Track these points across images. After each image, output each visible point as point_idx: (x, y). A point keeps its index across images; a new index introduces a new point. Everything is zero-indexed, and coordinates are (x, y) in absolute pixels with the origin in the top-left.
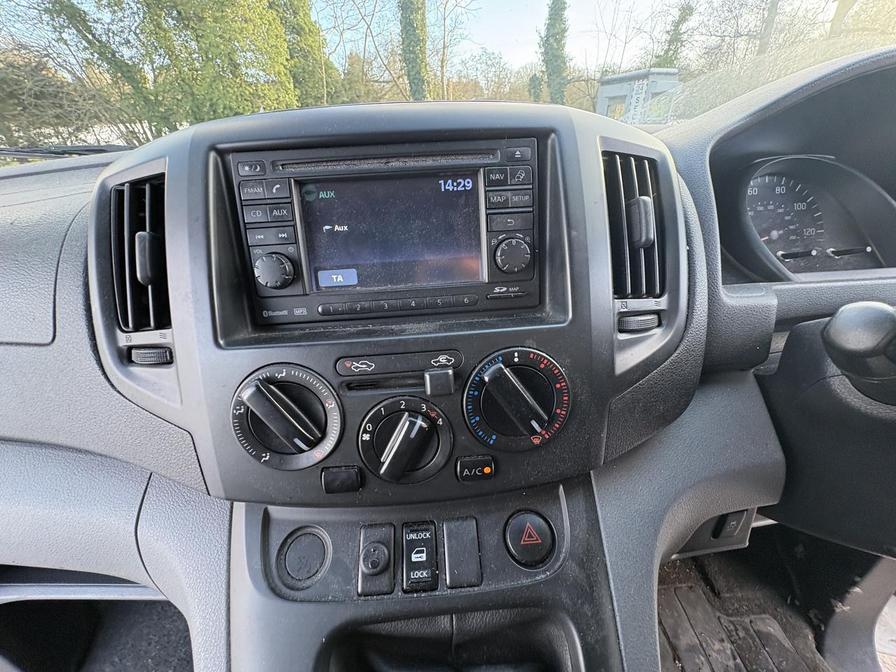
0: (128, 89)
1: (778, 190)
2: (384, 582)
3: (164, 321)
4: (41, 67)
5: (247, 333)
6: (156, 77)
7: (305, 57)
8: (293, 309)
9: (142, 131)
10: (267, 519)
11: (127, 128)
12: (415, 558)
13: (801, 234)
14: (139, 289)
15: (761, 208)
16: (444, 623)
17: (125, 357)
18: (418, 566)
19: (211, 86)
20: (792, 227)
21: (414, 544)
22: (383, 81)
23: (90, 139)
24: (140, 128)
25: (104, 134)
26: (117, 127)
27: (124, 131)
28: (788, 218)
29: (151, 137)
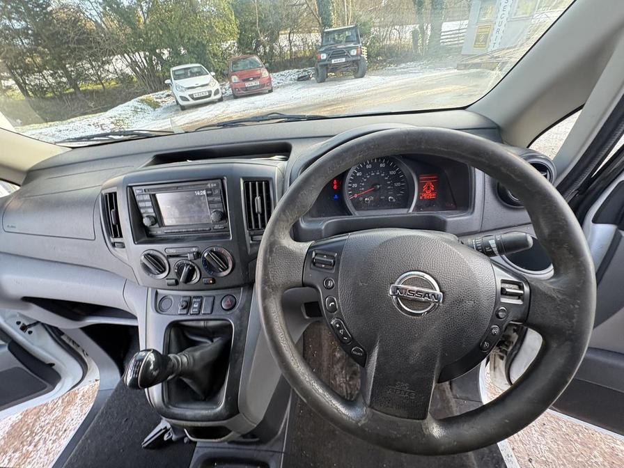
0: (129, 30)
1: (381, 165)
2: (185, 311)
3: (121, 236)
4: (77, 20)
5: (146, 238)
6: (145, 20)
8: (157, 231)
9: (140, 61)
10: (157, 293)
11: (131, 58)
12: (195, 306)
13: (393, 186)
14: (114, 226)
15: (373, 174)
16: (202, 324)
17: (113, 245)
18: (196, 308)
19: (180, 23)
20: (389, 183)
21: (195, 302)
22: (300, 5)
23: (111, 68)
24: (139, 58)
25: (119, 64)
26: (125, 57)
27: (129, 61)
28: (386, 178)
29: (146, 65)
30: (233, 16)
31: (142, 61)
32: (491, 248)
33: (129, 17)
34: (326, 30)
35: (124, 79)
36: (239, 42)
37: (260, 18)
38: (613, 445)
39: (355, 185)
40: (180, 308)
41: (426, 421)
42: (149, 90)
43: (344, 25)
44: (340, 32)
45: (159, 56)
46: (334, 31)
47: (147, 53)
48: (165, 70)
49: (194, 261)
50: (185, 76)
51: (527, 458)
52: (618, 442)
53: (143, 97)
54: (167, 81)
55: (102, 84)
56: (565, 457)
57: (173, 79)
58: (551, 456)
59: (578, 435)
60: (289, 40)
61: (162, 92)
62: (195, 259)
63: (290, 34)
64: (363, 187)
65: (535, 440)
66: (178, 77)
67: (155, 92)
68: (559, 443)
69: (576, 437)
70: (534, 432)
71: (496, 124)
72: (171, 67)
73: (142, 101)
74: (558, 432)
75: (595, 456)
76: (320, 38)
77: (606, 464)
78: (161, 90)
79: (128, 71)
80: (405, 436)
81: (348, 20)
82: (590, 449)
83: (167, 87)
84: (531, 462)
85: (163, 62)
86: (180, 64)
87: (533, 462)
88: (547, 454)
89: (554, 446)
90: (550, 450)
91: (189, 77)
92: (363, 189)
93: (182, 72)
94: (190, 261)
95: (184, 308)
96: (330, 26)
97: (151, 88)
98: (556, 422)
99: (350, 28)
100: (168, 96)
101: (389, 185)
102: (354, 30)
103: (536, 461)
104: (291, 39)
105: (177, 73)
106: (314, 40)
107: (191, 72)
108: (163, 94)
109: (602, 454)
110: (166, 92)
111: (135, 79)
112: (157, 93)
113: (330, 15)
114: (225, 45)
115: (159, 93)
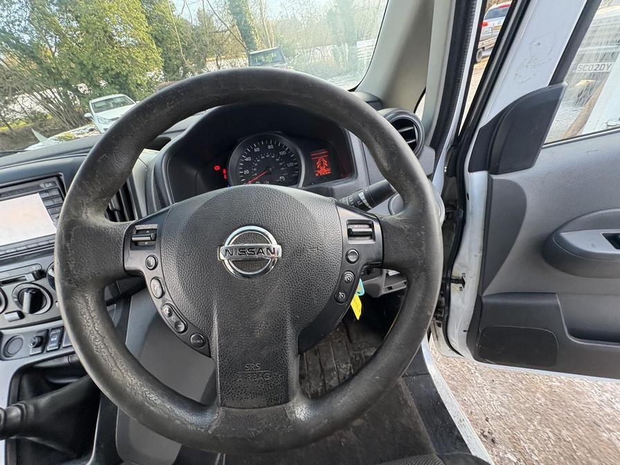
0: (34, 66)
1: (269, 147)
2: (39, 350)
7: (161, 22)
9: (53, 97)
10: (1, 335)
11: (41, 95)
12: (52, 340)
15: (263, 157)
16: (66, 360)
18: (54, 342)
20: (281, 164)
21: (53, 335)
22: (222, 31)
23: (17, 108)
24: (51, 94)
25: (26, 103)
26: (34, 96)
27: (40, 98)
28: (277, 160)
29: (61, 101)
30: (154, 45)
31: (56, 97)
32: (361, 201)
33: (32, 52)
34: (251, 53)
35: (35, 118)
36: (165, 69)
37: (183, 46)
38: (550, 383)
39: (247, 172)
40: (31, 346)
41: (290, 404)
42: (68, 126)
43: (268, 47)
44: (265, 54)
45: (76, 91)
46: (258, 54)
47: (61, 89)
48: (84, 103)
49: (37, 282)
50: (108, 108)
51: (484, 418)
52: (554, 380)
53: (60, 135)
54: (87, 115)
55: (8, 126)
56: (515, 407)
57: (93, 112)
58: (503, 409)
59: (522, 383)
60: (218, 65)
61: (83, 127)
62: (36, 280)
63: (217, 60)
64: (255, 172)
65: (488, 398)
66: (99, 109)
67: (75, 127)
68: (508, 394)
69: (520, 385)
70: (486, 391)
71: (377, 98)
72: (90, 99)
73: (60, 139)
74: (505, 385)
75: (538, 399)
76: (248, 61)
77: (548, 402)
78: (82, 125)
79: (39, 109)
80: (267, 429)
81: (271, 43)
82: (533, 392)
83: (89, 120)
84: (488, 421)
85: (81, 96)
86: (100, 96)
87: (489, 420)
88: (500, 409)
89: (505, 399)
90: (502, 405)
91: (111, 108)
92: (256, 174)
93: (104, 104)
94: (31, 283)
95: (37, 346)
96: (256, 50)
97: (71, 124)
98: (502, 375)
99: (274, 50)
100: (92, 130)
101: (282, 166)
102: (278, 52)
103: (492, 419)
104: (219, 63)
105: (97, 105)
106: (243, 63)
107: (113, 103)
108: (84, 129)
109: (543, 395)
110: (88, 127)
111: (50, 117)
112: (77, 129)
113: (253, 39)
114: (150, 74)
115: (80, 128)
